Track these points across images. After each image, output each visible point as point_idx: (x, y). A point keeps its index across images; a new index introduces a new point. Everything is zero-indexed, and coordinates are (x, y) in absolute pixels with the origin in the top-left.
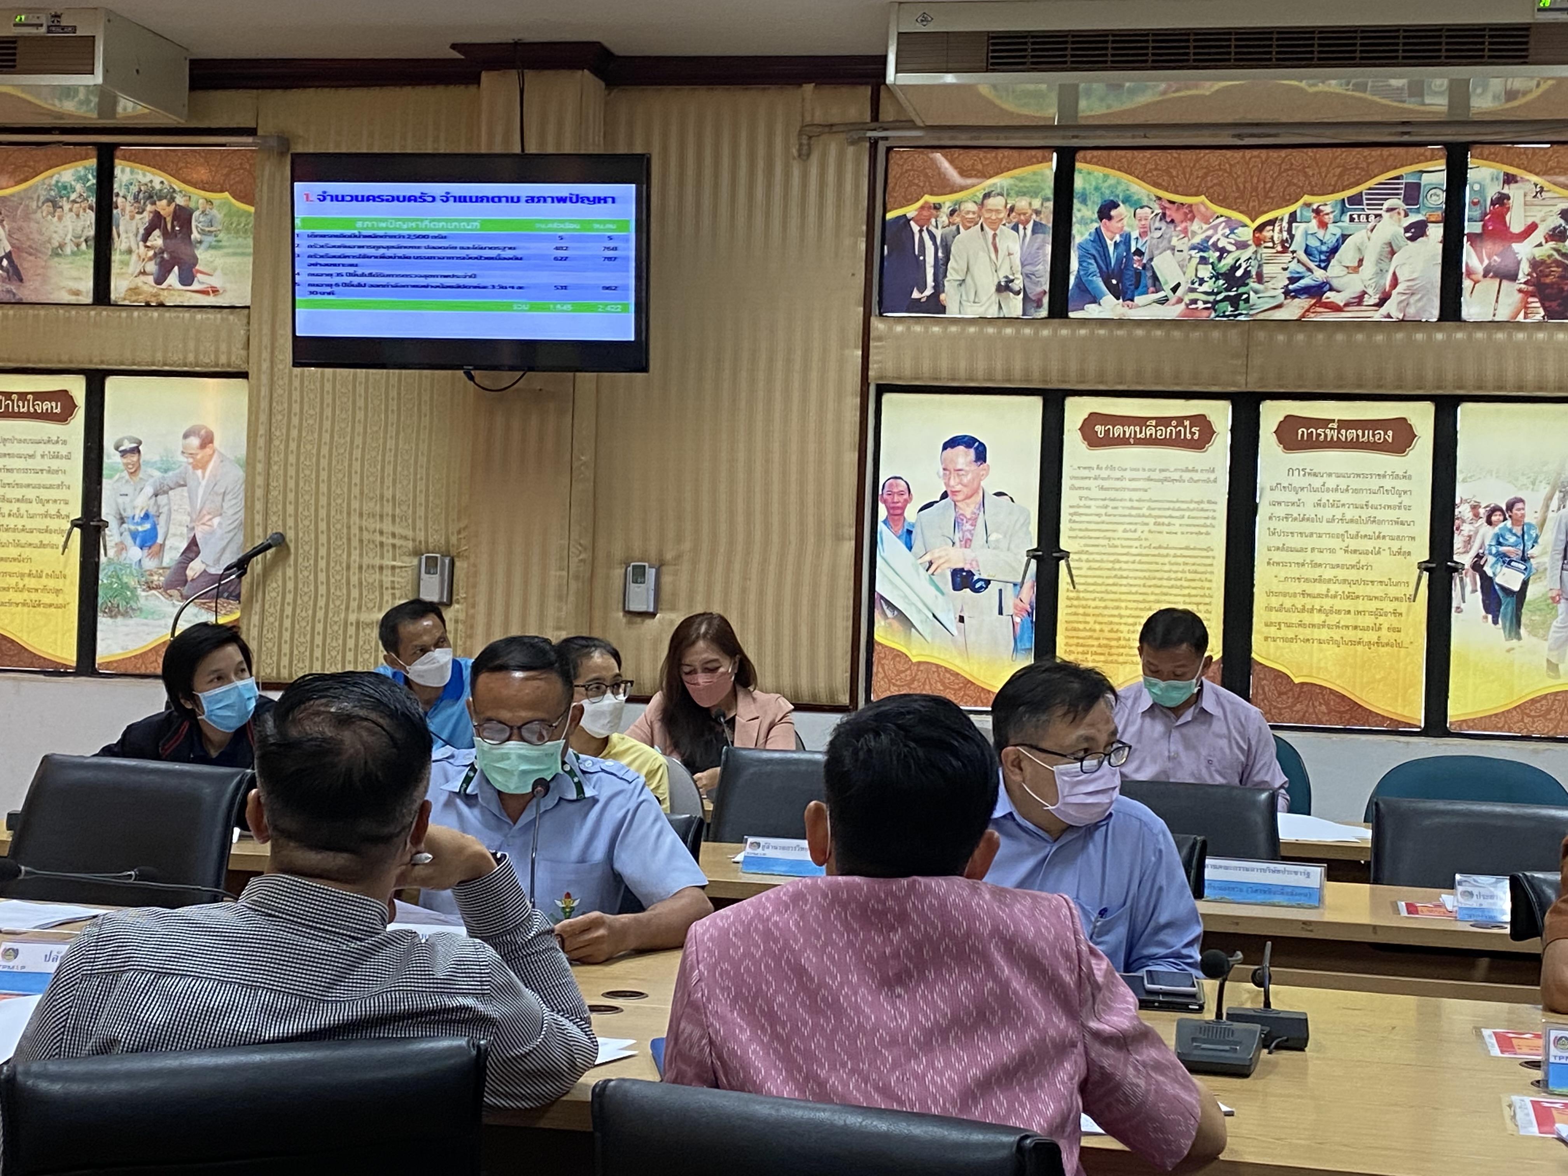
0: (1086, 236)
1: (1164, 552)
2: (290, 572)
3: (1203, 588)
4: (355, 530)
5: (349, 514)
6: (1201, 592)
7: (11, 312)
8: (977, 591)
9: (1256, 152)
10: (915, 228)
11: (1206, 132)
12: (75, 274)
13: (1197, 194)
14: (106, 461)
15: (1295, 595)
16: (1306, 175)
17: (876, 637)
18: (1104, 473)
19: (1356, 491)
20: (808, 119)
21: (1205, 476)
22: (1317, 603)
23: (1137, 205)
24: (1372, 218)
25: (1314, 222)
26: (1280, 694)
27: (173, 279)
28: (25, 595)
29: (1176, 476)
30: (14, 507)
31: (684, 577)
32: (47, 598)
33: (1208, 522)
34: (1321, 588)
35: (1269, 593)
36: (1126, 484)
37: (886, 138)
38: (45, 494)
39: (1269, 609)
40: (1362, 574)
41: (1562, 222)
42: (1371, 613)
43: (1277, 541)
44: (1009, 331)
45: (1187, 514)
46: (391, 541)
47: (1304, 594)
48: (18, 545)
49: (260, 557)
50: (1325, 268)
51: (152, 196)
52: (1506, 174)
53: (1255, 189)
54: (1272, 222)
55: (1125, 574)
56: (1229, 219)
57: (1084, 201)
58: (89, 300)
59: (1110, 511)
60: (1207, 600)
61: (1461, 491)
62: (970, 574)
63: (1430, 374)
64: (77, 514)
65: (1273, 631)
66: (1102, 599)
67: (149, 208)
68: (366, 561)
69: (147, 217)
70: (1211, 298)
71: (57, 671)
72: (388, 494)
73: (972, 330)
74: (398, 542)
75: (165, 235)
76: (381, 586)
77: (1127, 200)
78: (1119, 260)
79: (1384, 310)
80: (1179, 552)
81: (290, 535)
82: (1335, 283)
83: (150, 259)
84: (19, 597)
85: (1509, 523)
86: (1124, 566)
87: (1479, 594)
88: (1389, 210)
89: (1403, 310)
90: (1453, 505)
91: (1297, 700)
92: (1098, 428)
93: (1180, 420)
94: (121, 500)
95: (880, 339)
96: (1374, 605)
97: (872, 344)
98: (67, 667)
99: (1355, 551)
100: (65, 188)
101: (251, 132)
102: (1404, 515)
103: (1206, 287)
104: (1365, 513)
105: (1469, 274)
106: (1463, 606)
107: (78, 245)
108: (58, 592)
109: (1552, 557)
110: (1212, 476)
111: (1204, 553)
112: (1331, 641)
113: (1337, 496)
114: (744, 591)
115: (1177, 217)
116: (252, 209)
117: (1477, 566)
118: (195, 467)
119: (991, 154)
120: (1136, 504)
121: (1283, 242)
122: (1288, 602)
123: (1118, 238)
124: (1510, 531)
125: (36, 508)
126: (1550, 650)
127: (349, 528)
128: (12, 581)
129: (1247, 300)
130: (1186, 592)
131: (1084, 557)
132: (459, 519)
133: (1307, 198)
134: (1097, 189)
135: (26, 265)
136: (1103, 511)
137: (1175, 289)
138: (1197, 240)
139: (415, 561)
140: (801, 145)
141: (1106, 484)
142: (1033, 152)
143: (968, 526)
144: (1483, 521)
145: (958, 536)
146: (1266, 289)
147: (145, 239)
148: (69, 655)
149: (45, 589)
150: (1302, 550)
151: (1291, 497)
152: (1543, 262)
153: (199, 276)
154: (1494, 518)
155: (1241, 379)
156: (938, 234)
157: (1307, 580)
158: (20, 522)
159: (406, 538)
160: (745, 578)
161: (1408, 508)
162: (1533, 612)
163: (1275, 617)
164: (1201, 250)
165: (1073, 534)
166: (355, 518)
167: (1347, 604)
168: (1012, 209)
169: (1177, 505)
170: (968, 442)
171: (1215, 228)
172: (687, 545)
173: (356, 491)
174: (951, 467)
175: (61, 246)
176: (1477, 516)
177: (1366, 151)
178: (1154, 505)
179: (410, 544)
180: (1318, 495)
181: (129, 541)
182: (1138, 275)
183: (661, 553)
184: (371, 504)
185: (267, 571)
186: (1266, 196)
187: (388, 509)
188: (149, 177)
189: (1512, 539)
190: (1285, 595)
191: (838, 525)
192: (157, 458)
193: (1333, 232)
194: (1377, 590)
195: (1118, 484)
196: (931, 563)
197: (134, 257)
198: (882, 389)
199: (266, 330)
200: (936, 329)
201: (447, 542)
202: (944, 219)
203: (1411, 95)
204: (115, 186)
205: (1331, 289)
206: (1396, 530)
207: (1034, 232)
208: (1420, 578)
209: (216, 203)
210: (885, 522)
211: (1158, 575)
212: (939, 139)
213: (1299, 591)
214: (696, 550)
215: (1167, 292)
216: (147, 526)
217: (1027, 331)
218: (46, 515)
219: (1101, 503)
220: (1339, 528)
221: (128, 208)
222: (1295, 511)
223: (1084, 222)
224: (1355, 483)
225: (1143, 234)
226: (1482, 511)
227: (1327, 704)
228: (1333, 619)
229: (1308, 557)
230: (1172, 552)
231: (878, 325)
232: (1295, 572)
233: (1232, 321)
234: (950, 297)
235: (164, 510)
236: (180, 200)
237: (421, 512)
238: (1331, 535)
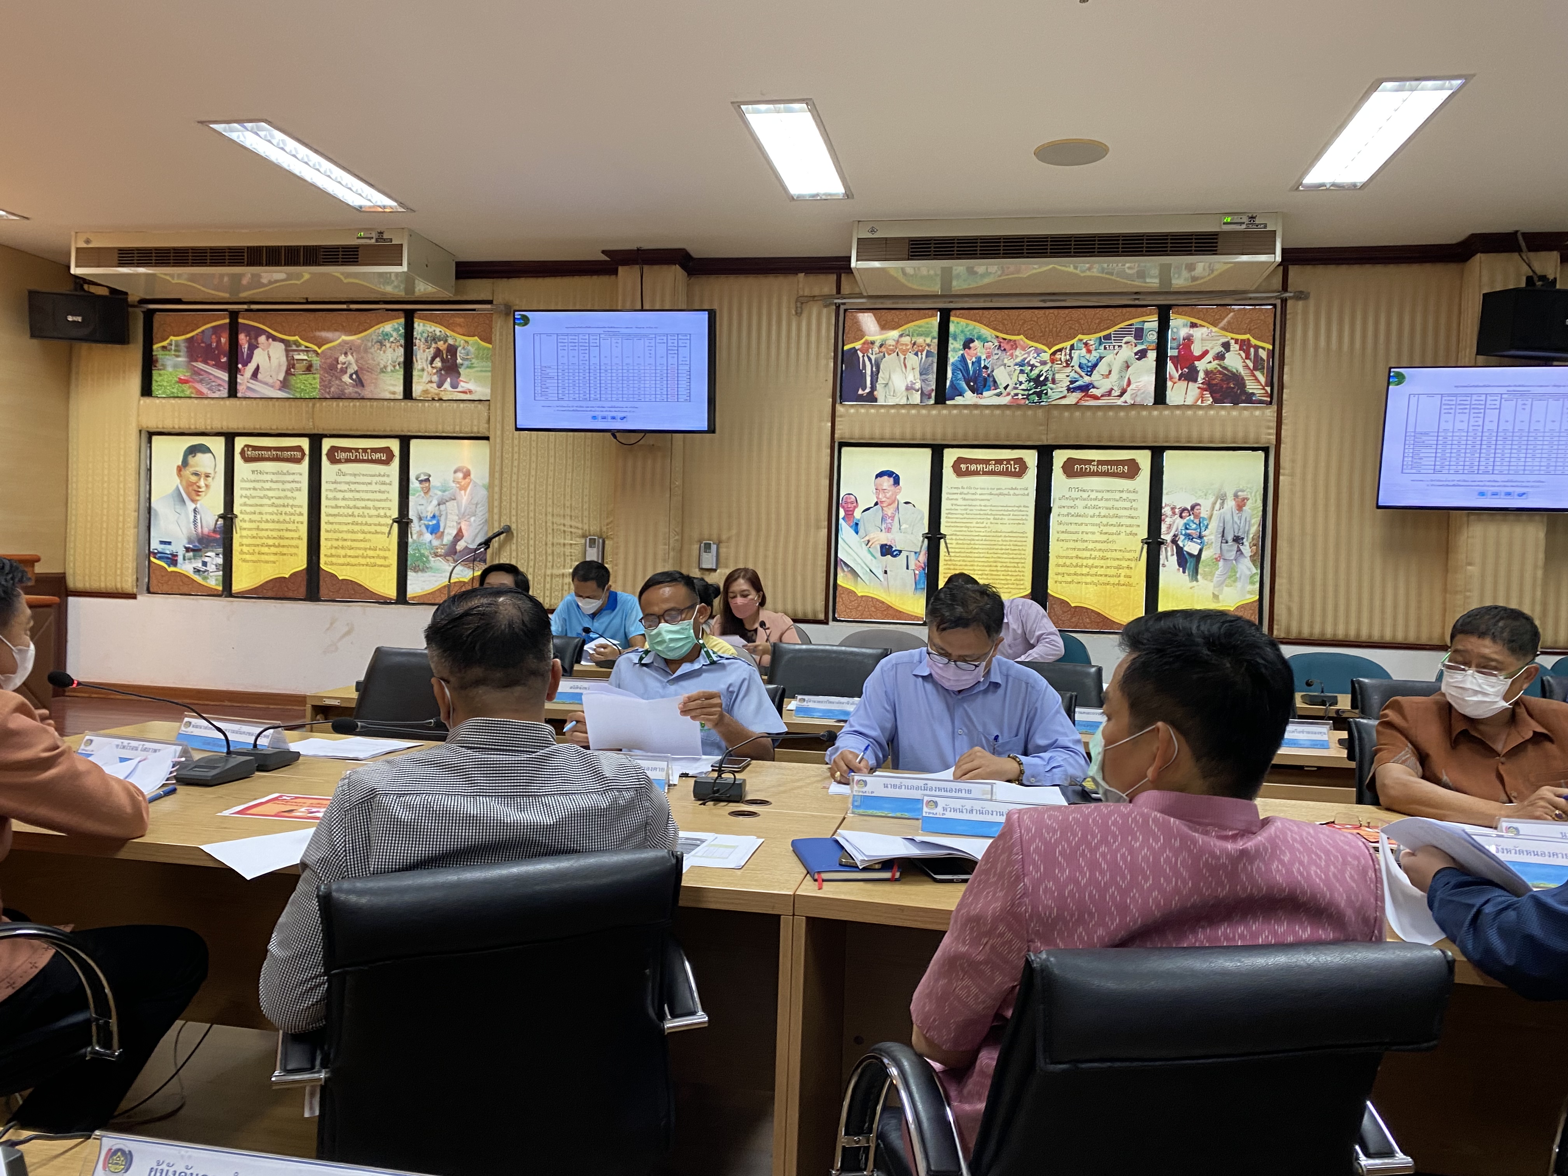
0: (956, 358)
1: (999, 534)
2: (514, 547)
3: (1020, 554)
4: (549, 524)
5: (546, 515)
6: (1019, 557)
7: (358, 404)
8: (895, 556)
9: (1051, 311)
10: (861, 355)
11: (1025, 299)
12: (393, 382)
13: (1019, 334)
14: (411, 486)
15: (1072, 558)
16: (1080, 324)
17: (839, 582)
18: (965, 491)
19: (1107, 500)
20: (801, 293)
21: (1022, 492)
22: (1085, 562)
23: (985, 341)
24: (1116, 347)
25: (1084, 350)
26: (1064, 612)
27: (447, 385)
28: (368, 560)
29: (1006, 492)
30: (361, 511)
31: (732, 551)
32: (380, 562)
33: (1024, 518)
34: (1087, 554)
35: (1058, 557)
36: (978, 497)
37: (844, 304)
38: (378, 504)
39: (1058, 565)
40: (1110, 546)
41: (1222, 349)
42: (1115, 568)
43: (1062, 528)
44: (913, 412)
45: (1012, 513)
46: (570, 530)
47: (1077, 557)
48: (364, 532)
49: (497, 539)
50: (1090, 376)
51: (435, 339)
52: (1192, 323)
53: (1051, 331)
54: (1060, 350)
55: (977, 547)
56: (1036, 348)
57: (955, 339)
58: (401, 397)
59: (968, 512)
60: (1023, 561)
61: (1165, 500)
62: (891, 547)
63: (1150, 435)
64: (395, 515)
65: (1060, 578)
66: (964, 561)
67: (434, 345)
68: (556, 541)
69: (432, 350)
70: (1026, 393)
71: (385, 601)
72: (568, 504)
73: (893, 411)
74: (573, 530)
75: (443, 361)
76: (564, 555)
77: (979, 338)
78: (974, 372)
79: (1123, 399)
80: (1007, 535)
81: (514, 527)
82: (1096, 384)
83: (435, 374)
84: (363, 561)
85: (1192, 517)
86: (977, 542)
87: (1175, 557)
88: (1127, 343)
89: (1133, 399)
90: (1161, 508)
91: (1073, 616)
92: (962, 466)
93: (1008, 461)
94: (420, 508)
95: (841, 416)
96: (1116, 563)
97: (837, 419)
98: (391, 599)
99: (1106, 533)
100: (387, 335)
101: (490, 302)
102: (1133, 513)
103: (1023, 387)
104: (1112, 512)
105: (1171, 378)
106: (1166, 563)
107: (394, 366)
108: (385, 558)
109: (1216, 536)
110: (1026, 492)
111: (1021, 535)
112: (1092, 583)
113: (1096, 503)
114: (766, 557)
115: (1007, 347)
116: (490, 346)
117: (1174, 541)
118: (461, 489)
119: (903, 313)
120: (983, 508)
121: (1067, 361)
122: (1068, 562)
123: (974, 359)
124: (1193, 521)
125: (373, 512)
126: (1214, 587)
127: (546, 522)
128: (360, 552)
129: (1046, 394)
130: (1011, 556)
131: (954, 537)
132: (607, 517)
133: (1080, 336)
134: (962, 332)
135: (365, 377)
136: (964, 512)
137: (1005, 388)
138: (1018, 360)
139: (583, 541)
140: (797, 308)
141: (967, 497)
142: (927, 311)
143: (889, 521)
144: (1177, 516)
145: (884, 526)
146: (1057, 388)
147: (432, 362)
148: (392, 592)
149: (378, 557)
150: (1076, 533)
151: (1071, 503)
152: (1212, 372)
153: (462, 384)
154: (1184, 515)
155: (1044, 437)
156: (873, 358)
157: (1079, 549)
158: (364, 520)
159: (578, 528)
160: (766, 550)
161: (1136, 509)
162: (1205, 567)
163: (1061, 570)
164: (1020, 366)
165: (948, 524)
166: (549, 517)
167: (1102, 563)
168: (914, 344)
169: (1006, 509)
170: (890, 474)
171: (1029, 353)
172: (734, 532)
173: (550, 502)
174: (879, 488)
175: (385, 367)
176: (1174, 513)
177: (1113, 310)
178: (993, 508)
179: (580, 532)
180: (1086, 502)
181: (424, 529)
182: (985, 380)
183: (719, 536)
184: (558, 509)
185: (501, 546)
186: (1057, 336)
187: (568, 511)
188: (433, 328)
189: (1194, 526)
190: (1067, 557)
191: (818, 521)
192: (439, 484)
193: (1095, 355)
194: (1118, 555)
195: (974, 497)
196: (869, 541)
197: (425, 373)
198: (842, 445)
199: (499, 412)
200: (873, 411)
201: (601, 530)
202: (876, 349)
203: (1138, 277)
204: (415, 333)
205: (1094, 387)
206: (1129, 521)
207: (927, 356)
208: (1142, 548)
209: (470, 342)
210: (843, 519)
211: (996, 547)
212: (875, 303)
213: (1074, 555)
214: (738, 534)
215: (1001, 389)
216: (434, 522)
217: (924, 412)
218: (378, 516)
219: (964, 508)
220: (1097, 520)
221: (422, 346)
222: (1072, 511)
223: (954, 350)
224: (1106, 495)
225: (988, 357)
226: (1177, 510)
227: (1090, 618)
228: (1093, 571)
229: (1080, 536)
230: (1003, 534)
231: (840, 409)
232: (1072, 545)
233: (1038, 405)
234: (879, 393)
235: (444, 513)
236: (450, 341)
237: (586, 513)
238: (1093, 525)
